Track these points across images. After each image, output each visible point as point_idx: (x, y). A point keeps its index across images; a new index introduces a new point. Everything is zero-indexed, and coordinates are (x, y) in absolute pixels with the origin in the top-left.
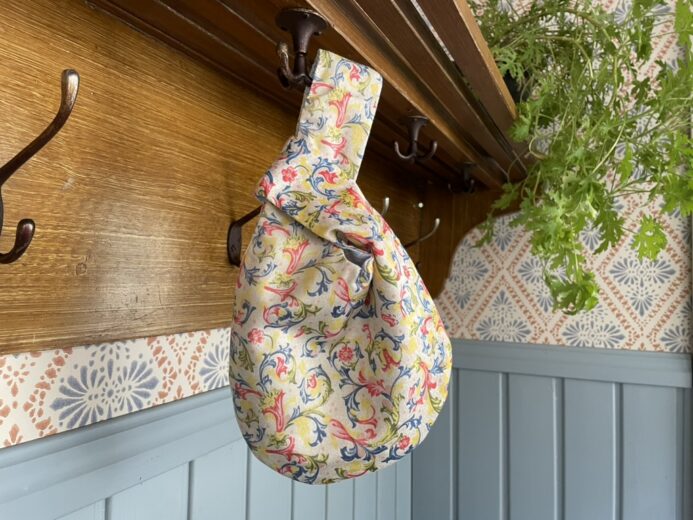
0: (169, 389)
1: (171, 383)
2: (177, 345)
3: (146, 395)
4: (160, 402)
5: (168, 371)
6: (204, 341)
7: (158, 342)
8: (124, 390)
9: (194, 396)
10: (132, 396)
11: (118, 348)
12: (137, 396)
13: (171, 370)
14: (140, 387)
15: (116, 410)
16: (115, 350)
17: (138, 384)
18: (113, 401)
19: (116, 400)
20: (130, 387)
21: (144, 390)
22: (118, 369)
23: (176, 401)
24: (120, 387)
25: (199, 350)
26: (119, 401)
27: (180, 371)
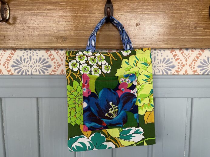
0: (181, 70)
1: (182, 68)
2: (185, 54)
3: (170, 70)
4: (176, 73)
5: (180, 63)
6: (200, 54)
7: (175, 52)
8: (160, 66)
9: (194, 75)
10: (164, 69)
11: (158, 52)
12: (166, 70)
13: (182, 63)
14: (167, 67)
15: (157, 72)
16: (156, 53)
17: (166, 66)
18: (156, 69)
19: (157, 69)
20: (163, 66)
21: (169, 68)
22: (158, 59)
23: (184, 75)
24: (159, 65)
25: (197, 57)
26: (158, 70)
27: (186, 64)
